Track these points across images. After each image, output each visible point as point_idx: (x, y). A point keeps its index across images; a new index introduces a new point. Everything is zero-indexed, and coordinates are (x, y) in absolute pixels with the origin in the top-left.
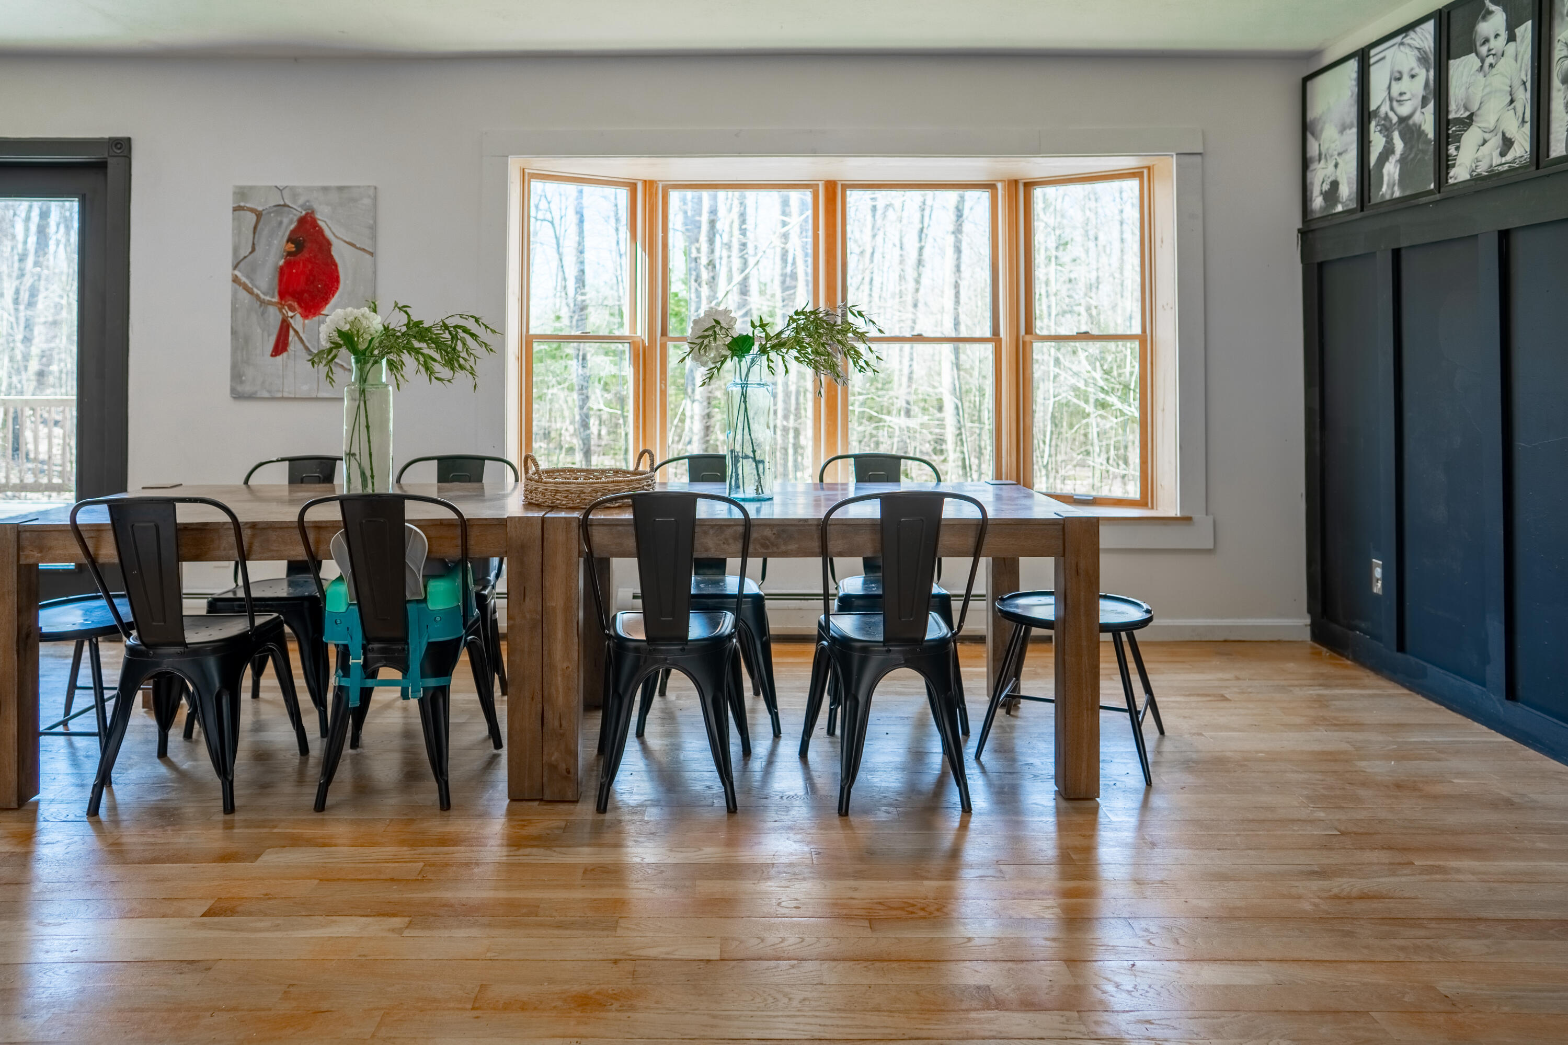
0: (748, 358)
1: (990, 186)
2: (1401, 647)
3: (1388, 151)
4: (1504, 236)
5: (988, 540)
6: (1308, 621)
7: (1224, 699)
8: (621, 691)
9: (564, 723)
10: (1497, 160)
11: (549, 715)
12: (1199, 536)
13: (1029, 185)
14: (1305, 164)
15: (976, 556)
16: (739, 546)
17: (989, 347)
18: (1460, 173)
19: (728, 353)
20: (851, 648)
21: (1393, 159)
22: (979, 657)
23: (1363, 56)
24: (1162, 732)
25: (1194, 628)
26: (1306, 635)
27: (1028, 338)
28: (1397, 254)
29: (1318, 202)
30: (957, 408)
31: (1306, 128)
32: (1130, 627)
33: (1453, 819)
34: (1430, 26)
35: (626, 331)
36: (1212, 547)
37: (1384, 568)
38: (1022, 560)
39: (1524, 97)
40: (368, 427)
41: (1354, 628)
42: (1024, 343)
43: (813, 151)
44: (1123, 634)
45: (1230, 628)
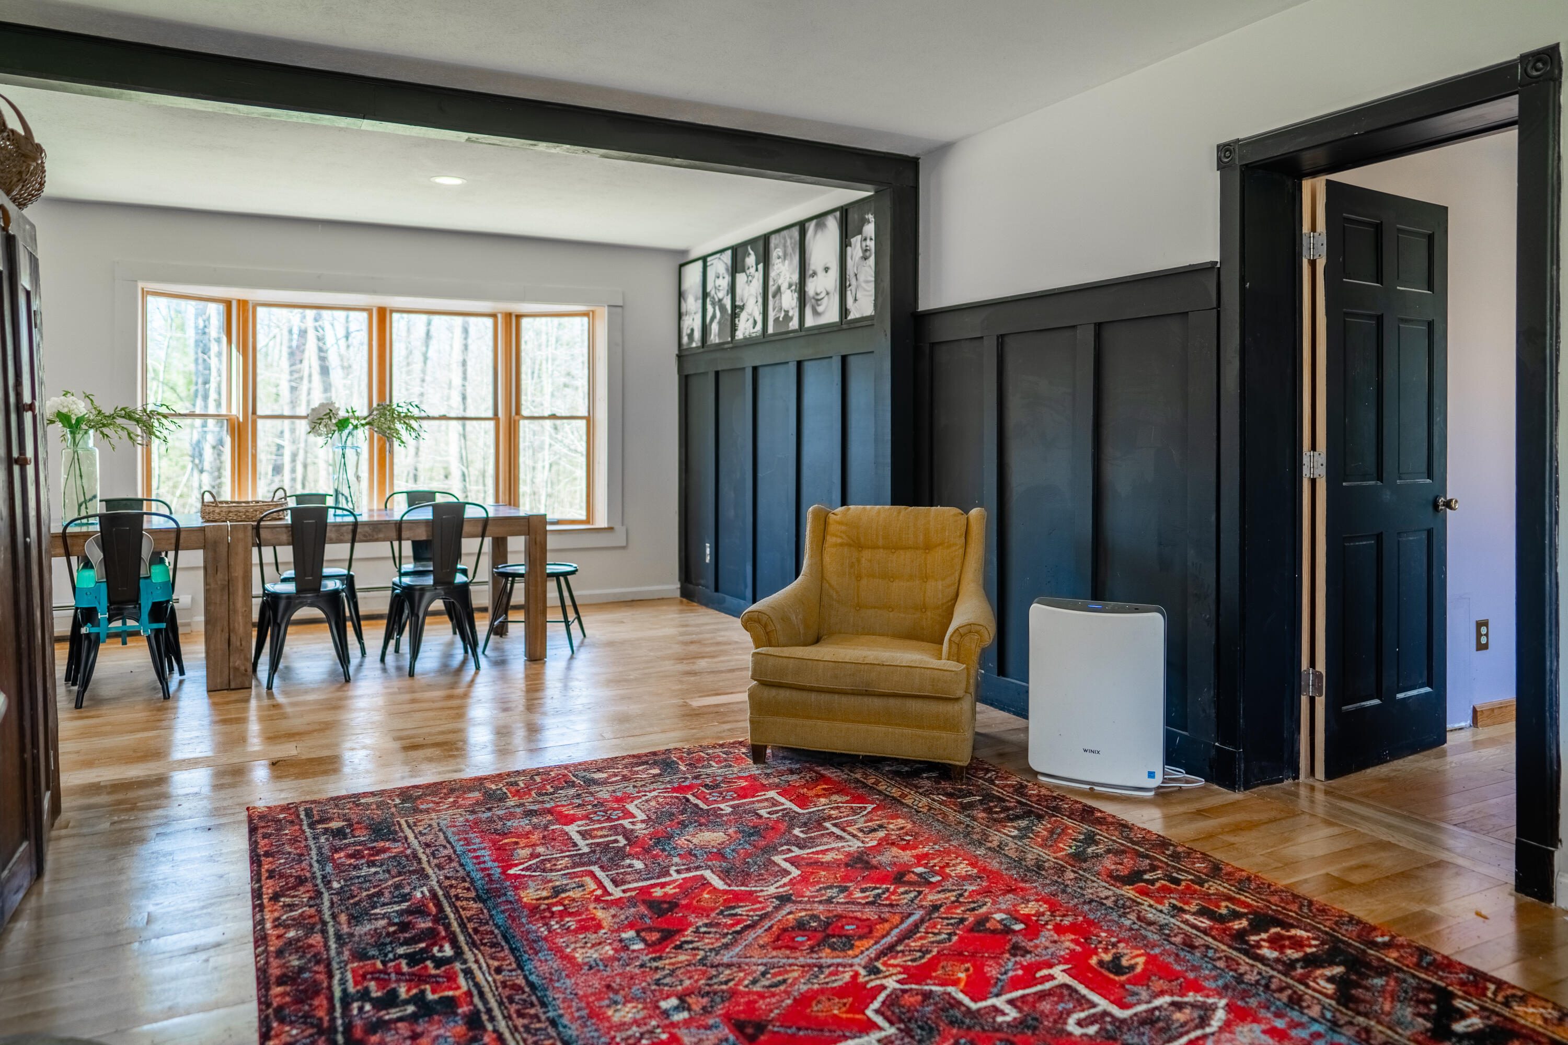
0: (347, 431)
1: (494, 316)
2: (717, 590)
3: (714, 317)
4: (755, 369)
5: (489, 528)
6: (679, 586)
7: (622, 622)
8: (279, 621)
9: (243, 643)
10: (752, 331)
11: (233, 639)
12: (618, 539)
13: (519, 317)
14: (680, 316)
15: (483, 536)
16: (350, 536)
17: (491, 424)
18: (739, 335)
19: (336, 428)
20: (415, 590)
21: (716, 321)
22: (485, 618)
23: (704, 259)
24: (585, 636)
25: (615, 594)
26: (678, 594)
27: (517, 417)
28: (717, 374)
29: (685, 340)
30: (464, 475)
31: (681, 295)
32: (565, 574)
33: (708, 649)
34: (729, 252)
35: (224, 411)
36: (624, 544)
37: (710, 547)
38: (509, 538)
39: (760, 300)
40: (81, 476)
41: (698, 585)
42: (515, 421)
43: (374, 292)
44: (562, 579)
45: (635, 593)
